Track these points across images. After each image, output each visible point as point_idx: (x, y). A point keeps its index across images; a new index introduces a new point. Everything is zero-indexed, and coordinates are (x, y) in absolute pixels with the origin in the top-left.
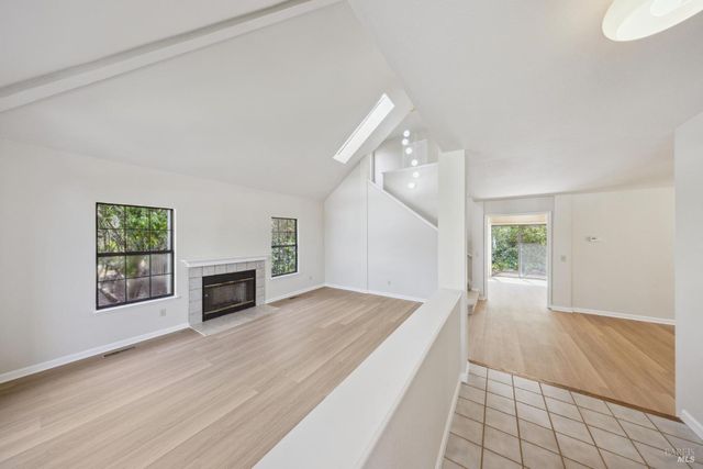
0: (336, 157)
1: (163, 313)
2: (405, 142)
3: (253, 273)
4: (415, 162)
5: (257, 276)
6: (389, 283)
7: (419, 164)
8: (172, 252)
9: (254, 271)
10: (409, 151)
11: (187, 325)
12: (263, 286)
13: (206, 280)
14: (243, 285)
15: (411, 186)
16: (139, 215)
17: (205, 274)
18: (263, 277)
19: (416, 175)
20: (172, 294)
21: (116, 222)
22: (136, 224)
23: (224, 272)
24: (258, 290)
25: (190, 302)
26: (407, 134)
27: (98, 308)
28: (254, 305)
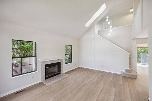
0: (86, 25)
1: (33, 77)
2: (107, 20)
3: (60, 63)
4: (111, 27)
5: (61, 64)
6: (103, 66)
7: (112, 27)
8: (36, 56)
9: (60, 62)
10: (109, 23)
11: (40, 81)
12: (63, 67)
13: (46, 66)
14: (57, 67)
15: (109, 34)
16: (24, 44)
17: (46, 64)
18: (63, 64)
19: (111, 31)
20: (36, 71)
21: (16, 46)
22: (23, 47)
23: (51, 63)
24: (61, 68)
25: (41, 73)
26: (107, 17)
27: (13, 76)
28: (60, 73)
